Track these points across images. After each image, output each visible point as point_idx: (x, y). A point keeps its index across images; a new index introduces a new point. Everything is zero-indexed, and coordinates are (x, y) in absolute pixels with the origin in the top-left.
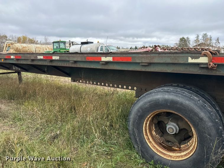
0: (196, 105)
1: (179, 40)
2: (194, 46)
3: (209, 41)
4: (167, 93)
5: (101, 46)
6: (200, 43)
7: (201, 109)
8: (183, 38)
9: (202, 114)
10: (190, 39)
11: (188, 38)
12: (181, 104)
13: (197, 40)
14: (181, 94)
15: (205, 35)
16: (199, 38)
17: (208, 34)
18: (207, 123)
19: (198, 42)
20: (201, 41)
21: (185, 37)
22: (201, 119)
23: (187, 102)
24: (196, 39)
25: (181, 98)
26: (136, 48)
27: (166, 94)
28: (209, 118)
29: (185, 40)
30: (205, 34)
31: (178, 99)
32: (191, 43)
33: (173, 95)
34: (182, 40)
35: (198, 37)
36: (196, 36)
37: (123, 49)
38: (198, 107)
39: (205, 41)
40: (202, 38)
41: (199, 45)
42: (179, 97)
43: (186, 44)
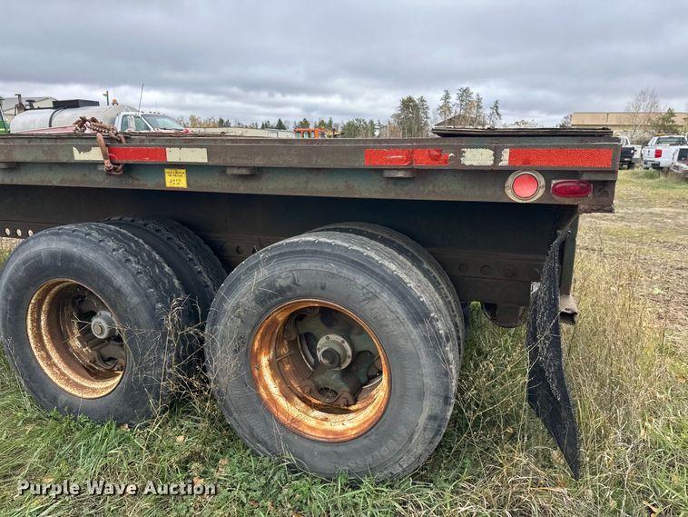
0: (109, 260)
1: (399, 104)
2: (439, 125)
3: (475, 111)
4: (55, 238)
5: (125, 116)
6: (453, 115)
7: (117, 268)
8: (410, 100)
9: (120, 280)
10: (428, 103)
11: (422, 100)
12: (81, 260)
13: (445, 108)
14: (82, 238)
15: (465, 93)
16: (451, 100)
17: (472, 90)
18: (128, 298)
19: (447, 113)
20: (456, 111)
21: (416, 97)
22: (118, 291)
23: (91, 255)
24: (441, 103)
25: (79, 248)
26: (281, 126)
27: (53, 240)
28: (133, 286)
29: (416, 105)
30: (464, 91)
31: (75, 250)
32: (430, 114)
33: (65, 239)
34: (408, 104)
35: (447, 97)
36: (444, 94)
37: (239, 126)
38: (112, 263)
39: (465, 110)
40: (458, 102)
41: (451, 121)
42: (78, 243)
43: (418, 117)
